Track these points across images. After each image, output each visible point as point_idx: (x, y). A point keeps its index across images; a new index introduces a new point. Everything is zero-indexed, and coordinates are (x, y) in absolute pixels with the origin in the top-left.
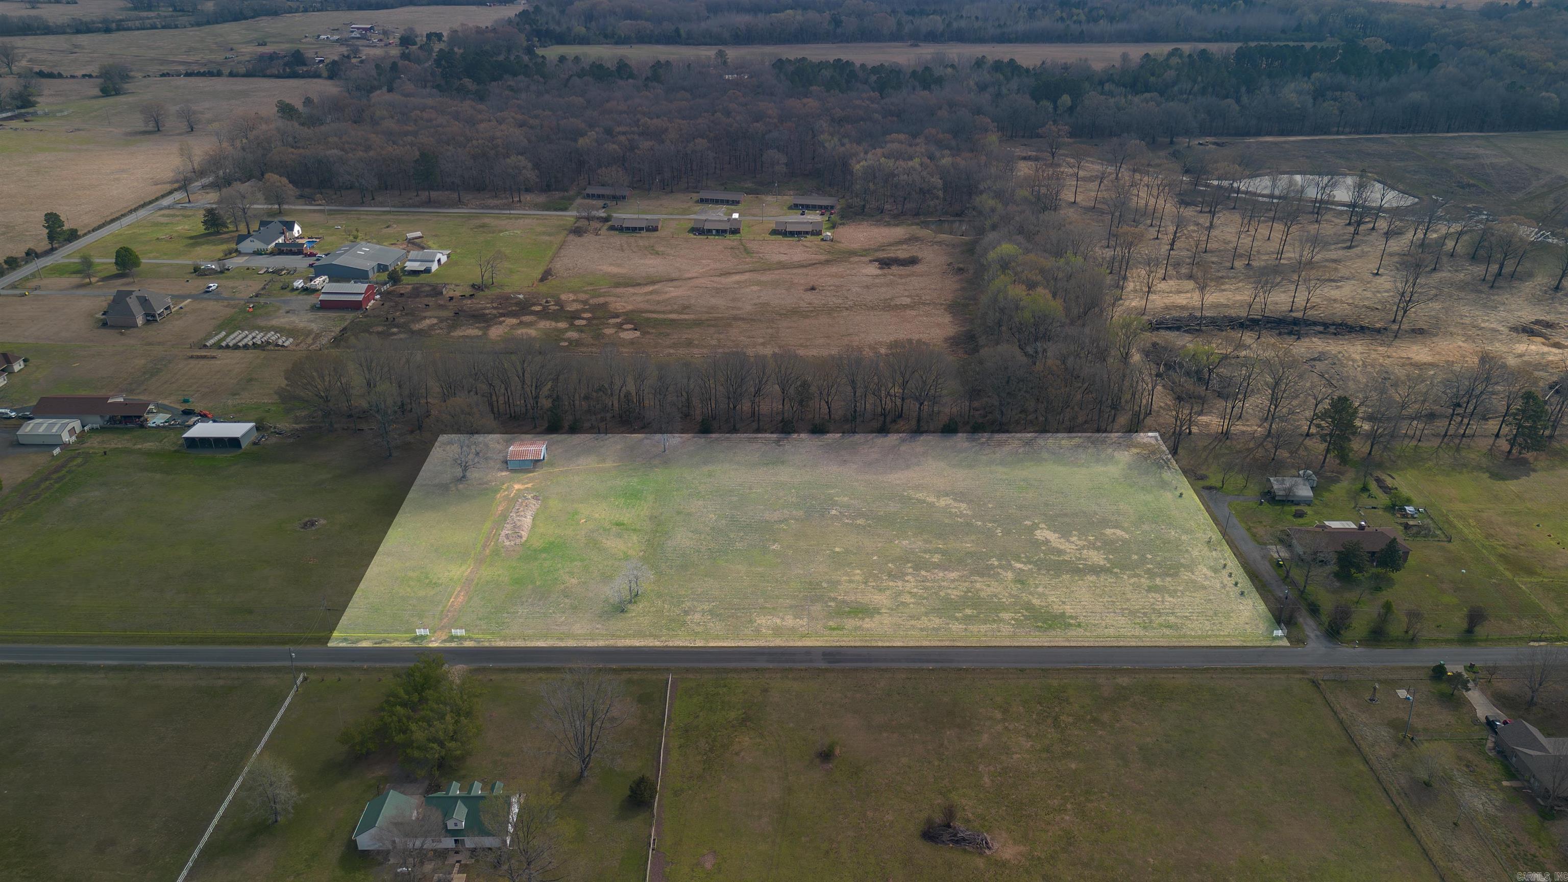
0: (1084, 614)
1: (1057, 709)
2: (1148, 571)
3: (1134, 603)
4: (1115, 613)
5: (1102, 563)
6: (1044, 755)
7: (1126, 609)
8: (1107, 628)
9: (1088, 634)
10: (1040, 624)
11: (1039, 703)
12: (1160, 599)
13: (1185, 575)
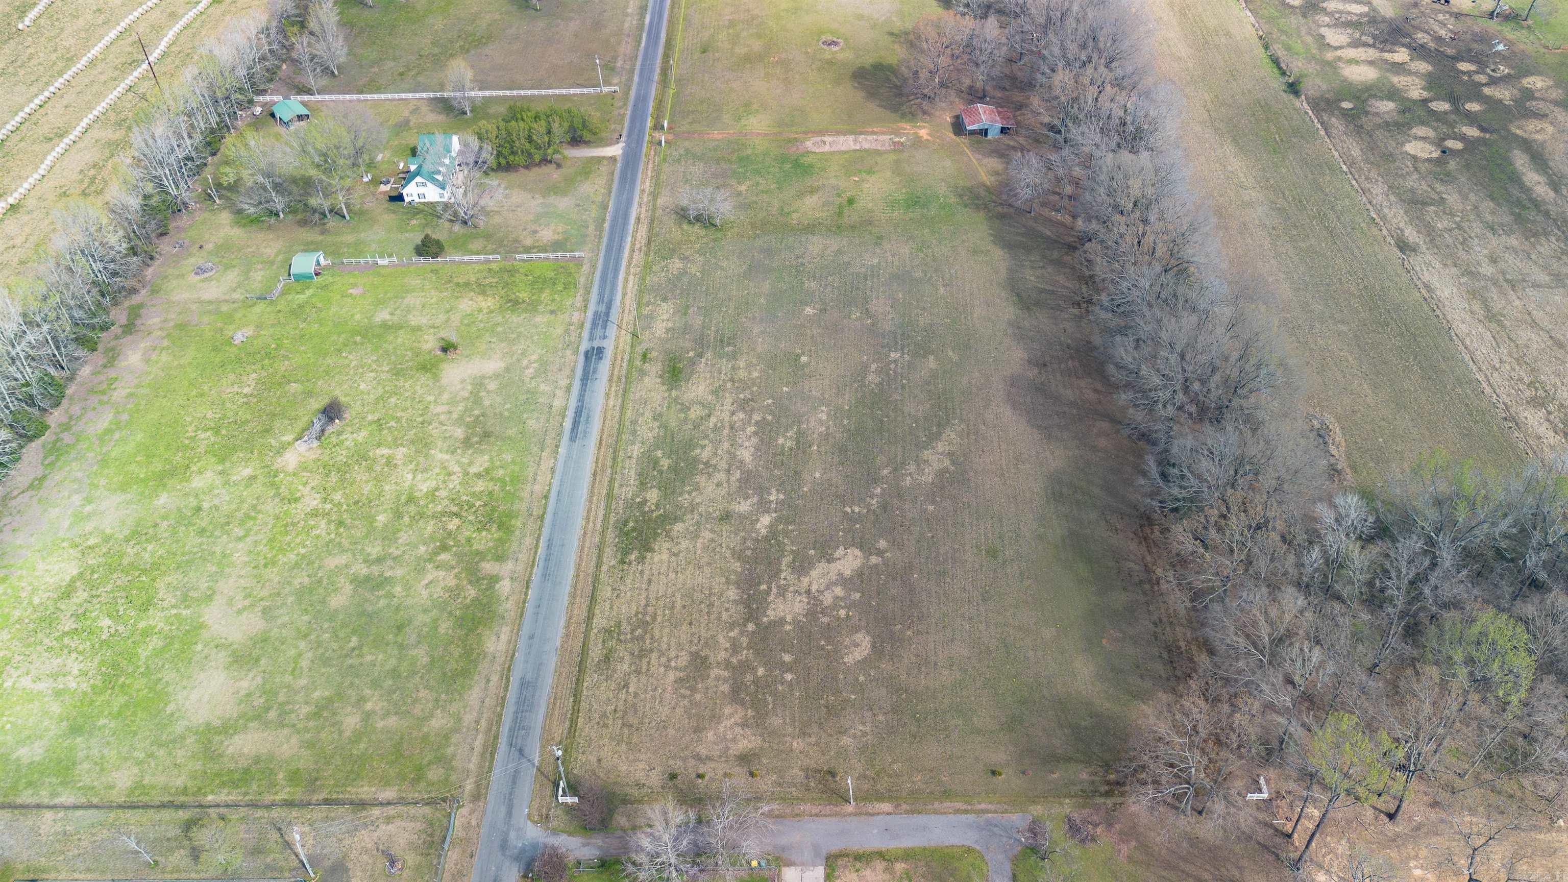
0: (647, 572)
1: (471, 518)
2: (745, 666)
3: (667, 630)
4: (647, 605)
5: (770, 612)
6: (403, 498)
7: (654, 618)
8: (614, 589)
9: (604, 568)
10: (631, 524)
11: (485, 505)
12: (673, 664)
13: (732, 715)
